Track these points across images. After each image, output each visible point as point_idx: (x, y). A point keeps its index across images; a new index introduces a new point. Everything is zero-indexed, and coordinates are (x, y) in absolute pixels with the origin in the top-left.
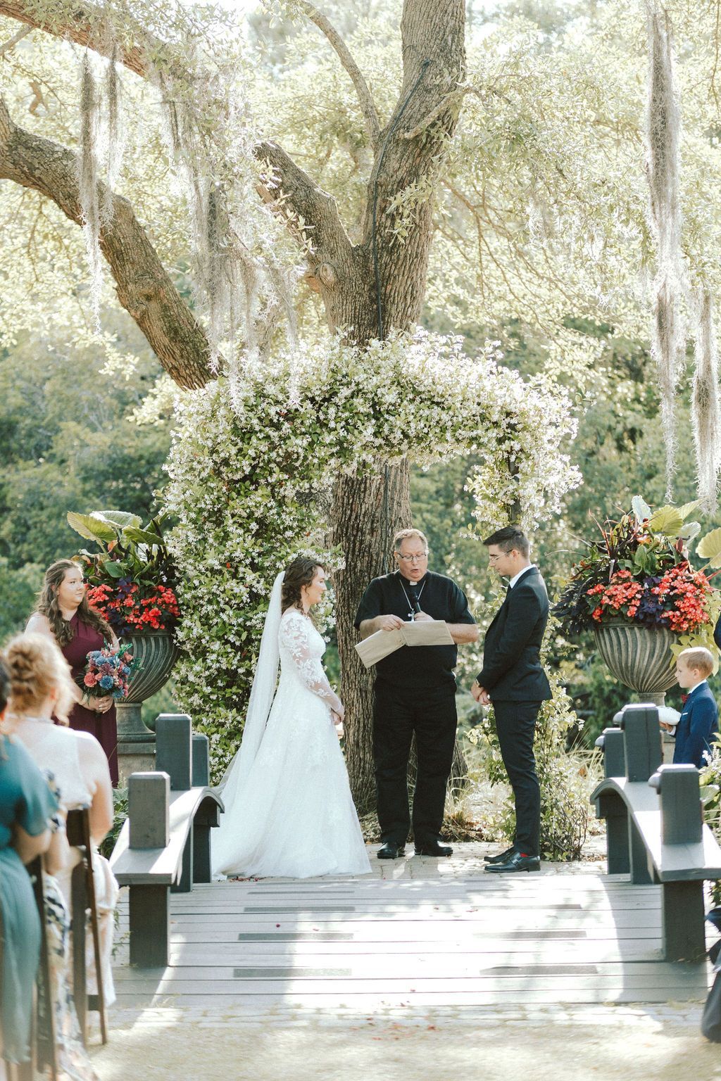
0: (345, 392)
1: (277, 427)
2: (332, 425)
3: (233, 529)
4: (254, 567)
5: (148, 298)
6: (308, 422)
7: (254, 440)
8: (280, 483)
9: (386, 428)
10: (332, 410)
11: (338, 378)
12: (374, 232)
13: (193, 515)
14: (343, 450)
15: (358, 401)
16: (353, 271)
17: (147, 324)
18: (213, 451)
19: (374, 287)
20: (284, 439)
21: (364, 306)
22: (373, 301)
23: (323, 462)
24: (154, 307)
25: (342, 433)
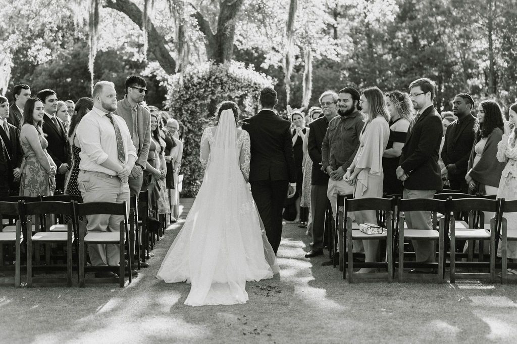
0: (213, 77)
1: (196, 86)
2: (210, 86)
3: (184, 112)
4: (189, 122)
5: (156, 46)
6: (204, 85)
7: (190, 90)
8: (196, 101)
9: (224, 87)
10: (210, 82)
11: (211, 73)
12: (219, 30)
13: (174, 109)
14: (213, 93)
15: (217, 80)
16: (214, 42)
17: (155, 53)
18: (179, 92)
19: (220, 46)
20: (198, 89)
21: (217, 51)
22: (219, 50)
23: (208, 95)
24: (157, 48)
25: (213, 88)
